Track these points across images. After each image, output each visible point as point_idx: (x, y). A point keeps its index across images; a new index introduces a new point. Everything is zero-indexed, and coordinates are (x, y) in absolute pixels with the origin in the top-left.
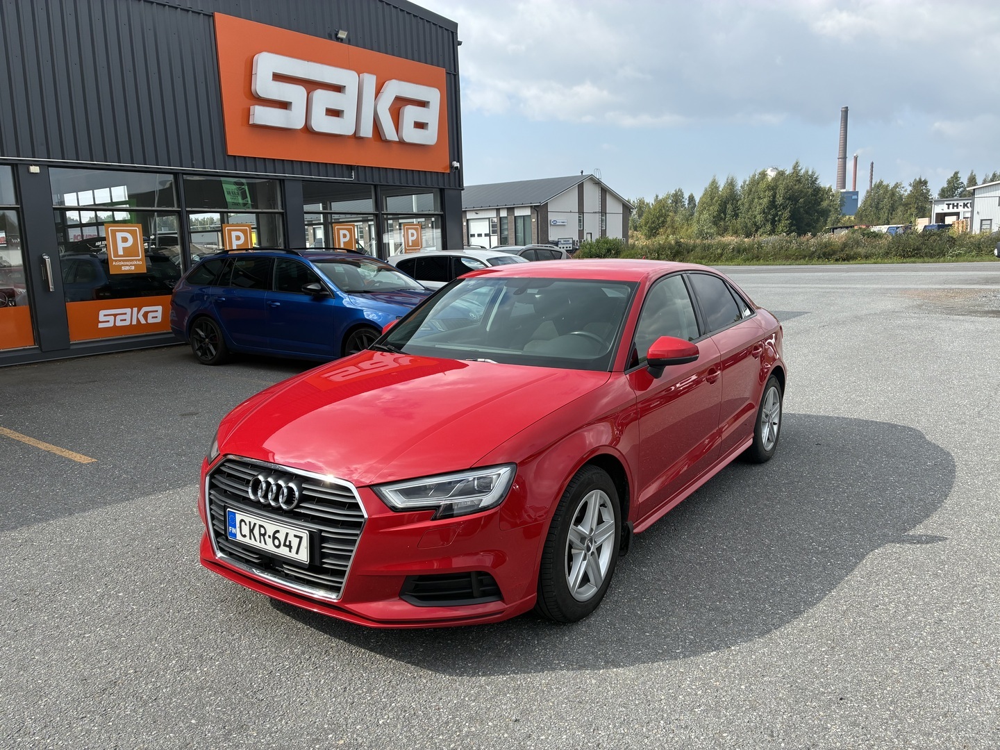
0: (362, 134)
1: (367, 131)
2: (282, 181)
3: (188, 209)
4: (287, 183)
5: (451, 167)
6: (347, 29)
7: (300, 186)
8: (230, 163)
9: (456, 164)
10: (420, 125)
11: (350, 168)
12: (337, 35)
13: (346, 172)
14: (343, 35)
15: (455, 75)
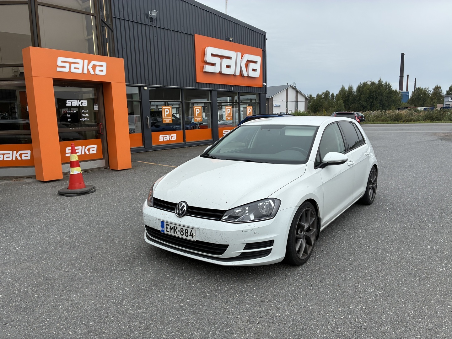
0: (236, 74)
1: (238, 73)
2: (211, 91)
3: (185, 101)
4: (213, 92)
5: (263, 85)
6: (232, 37)
7: (216, 93)
8: (197, 85)
9: (265, 84)
10: (254, 70)
11: (232, 86)
12: (229, 39)
13: (230, 88)
14: (231, 39)
15: (265, 51)
